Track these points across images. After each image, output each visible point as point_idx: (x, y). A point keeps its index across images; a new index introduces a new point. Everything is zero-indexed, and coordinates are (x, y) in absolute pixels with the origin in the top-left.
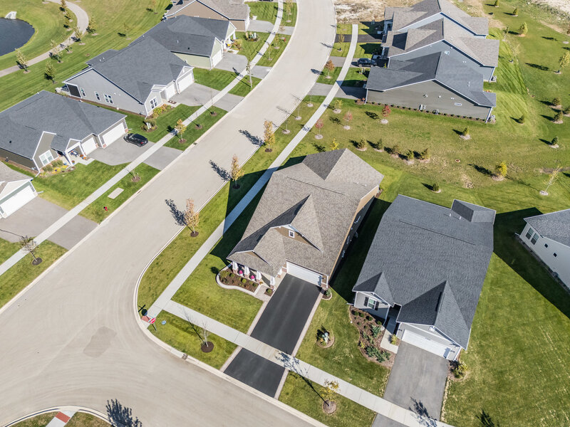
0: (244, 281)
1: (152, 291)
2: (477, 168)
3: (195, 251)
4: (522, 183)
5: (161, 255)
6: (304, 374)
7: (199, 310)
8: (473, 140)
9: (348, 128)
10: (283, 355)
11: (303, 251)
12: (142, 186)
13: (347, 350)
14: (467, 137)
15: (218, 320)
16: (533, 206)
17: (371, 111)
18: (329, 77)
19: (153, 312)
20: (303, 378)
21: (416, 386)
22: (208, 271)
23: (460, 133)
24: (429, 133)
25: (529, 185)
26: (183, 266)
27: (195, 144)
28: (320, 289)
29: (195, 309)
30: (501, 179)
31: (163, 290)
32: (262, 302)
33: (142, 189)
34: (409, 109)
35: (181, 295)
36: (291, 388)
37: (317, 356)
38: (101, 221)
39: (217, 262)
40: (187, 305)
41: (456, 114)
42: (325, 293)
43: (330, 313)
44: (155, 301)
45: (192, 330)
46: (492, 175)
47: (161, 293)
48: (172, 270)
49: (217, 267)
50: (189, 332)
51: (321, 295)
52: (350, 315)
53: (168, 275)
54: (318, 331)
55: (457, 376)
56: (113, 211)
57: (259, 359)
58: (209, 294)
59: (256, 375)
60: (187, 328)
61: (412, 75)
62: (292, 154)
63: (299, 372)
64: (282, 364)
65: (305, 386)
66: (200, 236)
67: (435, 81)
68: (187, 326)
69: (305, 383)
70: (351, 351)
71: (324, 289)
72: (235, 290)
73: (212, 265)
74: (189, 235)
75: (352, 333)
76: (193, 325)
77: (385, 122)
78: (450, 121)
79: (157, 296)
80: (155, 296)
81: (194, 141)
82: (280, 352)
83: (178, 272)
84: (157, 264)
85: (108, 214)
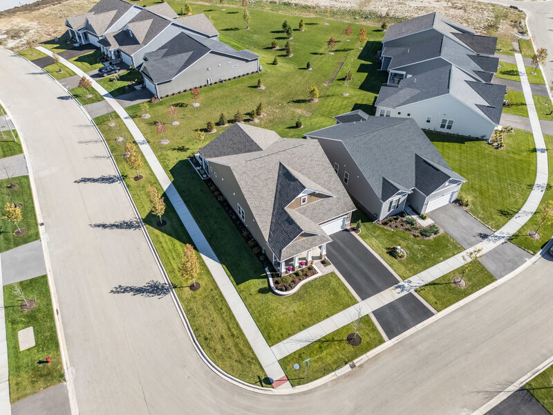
0: (301, 273)
1: (243, 361)
2: (294, 101)
3: (221, 295)
4: (328, 96)
5: (196, 330)
6: (423, 284)
7: (304, 327)
8: (268, 88)
9: (176, 123)
10: (397, 288)
11: (321, 208)
12: (49, 304)
13: (416, 246)
14: (263, 87)
15: (327, 317)
16: (354, 104)
17: (174, 103)
18: (90, 96)
19: (275, 372)
20: (426, 285)
21: (464, 228)
22: (260, 296)
23: (255, 87)
24: (237, 97)
25: (333, 95)
26: (233, 316)
27: (42, 224)
28: (346, 230)
29: (301, 330)
30: (316, 100)
31: (250, 348)
32: (333, 273)
33: (55, 306)
34: (201, 87)
35: (271, 335)
36: (431, 298)
37: (410, 266)
38: (62, 376)
39: (255, 284)
40: (290, 335)
41: (237, 76)
42: (354, 229)
43: (376, 238)
44: (259, 364)
45: (325, 344)
46: (309, 101)
47: (253, 352)
48: (229, 329)
49: (261, 287)
50: (326, 348)
51: (353, 233)
52: (386, 227)
53: (233, 335)
54: (387, 253)
55: (467, 206)
56: (59, 355)
57: (391, 306)
58: (291, 309)
59: (407, 316)
60: (320, 347)
61: (186, 56)
62: (165, 167)
63: (419, 285)
64: (405, 293)
65: (435, 288)
66: (202, 283)
67: (212, 52)
68: (317, 346)
69: (432, 286)
70: (418, 244)
71: (348, 228)
72: (304, 285)
73: (254, 290)
74: (191, 292)
75: (403, 235)
76: (319, 340)
77: (197, 105)
78: (238, 82)
79: (255, 358)
80: (255, 360)
81: (36, 224)
82: (393, 287)
83: (237, 325)
84: (206, 339)
85: (59, 362)
